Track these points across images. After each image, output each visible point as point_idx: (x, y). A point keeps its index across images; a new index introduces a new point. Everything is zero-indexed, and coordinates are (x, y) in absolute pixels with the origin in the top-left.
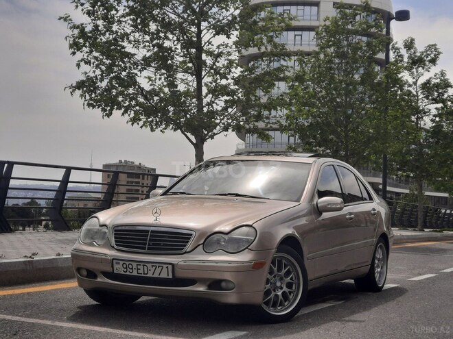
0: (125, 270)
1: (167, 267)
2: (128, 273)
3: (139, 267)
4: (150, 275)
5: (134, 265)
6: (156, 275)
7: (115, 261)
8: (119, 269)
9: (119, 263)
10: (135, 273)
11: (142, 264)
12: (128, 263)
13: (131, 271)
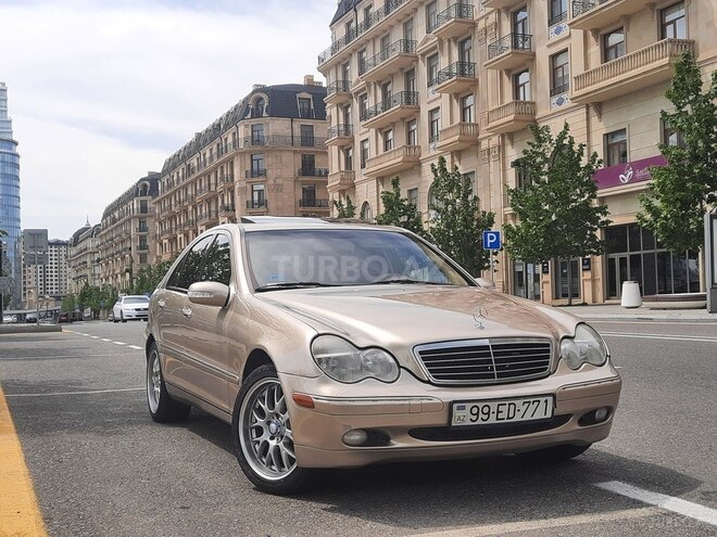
0: (474, 418)
1: (546, 401)
2: (479, 422)
3: (501, 408)
4: (518, 418)
5: (493, 406)
6: (528, 417)
7: (455, 406)
8: (463, 418)
9: (464, 408)
10: (492, 420)
11: (507, 403)
12: (481, 405)
13: (485, 417)
